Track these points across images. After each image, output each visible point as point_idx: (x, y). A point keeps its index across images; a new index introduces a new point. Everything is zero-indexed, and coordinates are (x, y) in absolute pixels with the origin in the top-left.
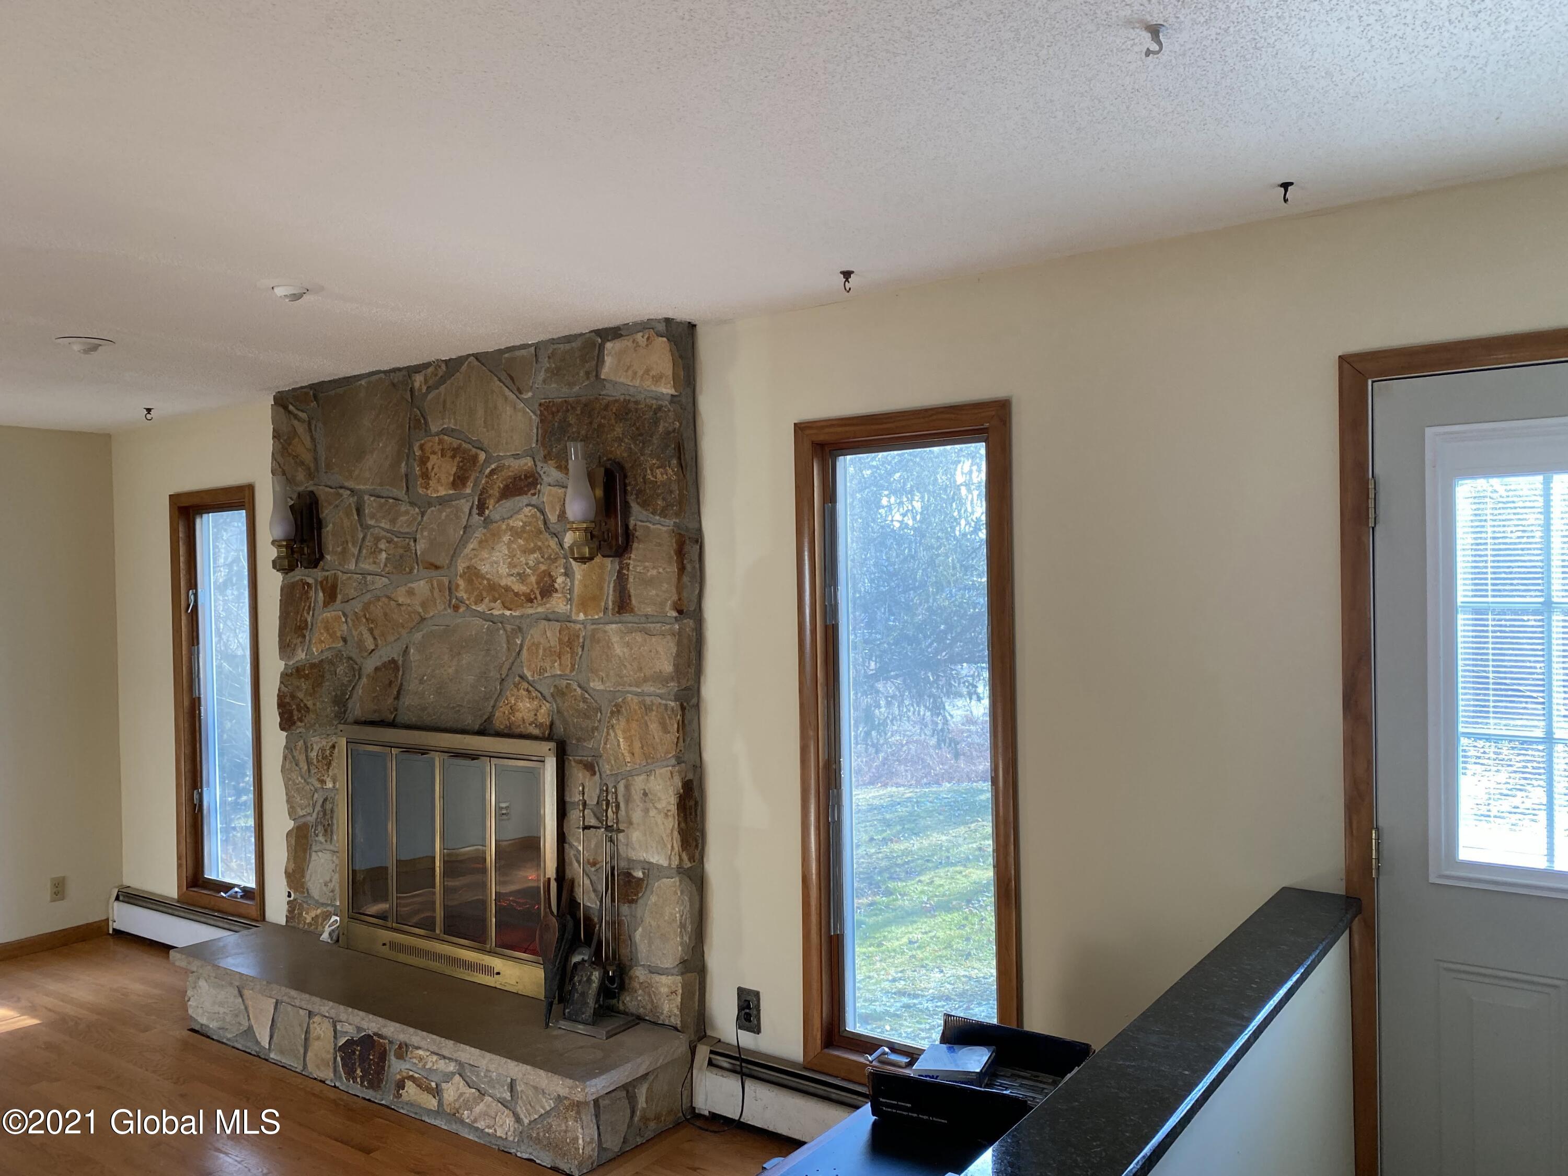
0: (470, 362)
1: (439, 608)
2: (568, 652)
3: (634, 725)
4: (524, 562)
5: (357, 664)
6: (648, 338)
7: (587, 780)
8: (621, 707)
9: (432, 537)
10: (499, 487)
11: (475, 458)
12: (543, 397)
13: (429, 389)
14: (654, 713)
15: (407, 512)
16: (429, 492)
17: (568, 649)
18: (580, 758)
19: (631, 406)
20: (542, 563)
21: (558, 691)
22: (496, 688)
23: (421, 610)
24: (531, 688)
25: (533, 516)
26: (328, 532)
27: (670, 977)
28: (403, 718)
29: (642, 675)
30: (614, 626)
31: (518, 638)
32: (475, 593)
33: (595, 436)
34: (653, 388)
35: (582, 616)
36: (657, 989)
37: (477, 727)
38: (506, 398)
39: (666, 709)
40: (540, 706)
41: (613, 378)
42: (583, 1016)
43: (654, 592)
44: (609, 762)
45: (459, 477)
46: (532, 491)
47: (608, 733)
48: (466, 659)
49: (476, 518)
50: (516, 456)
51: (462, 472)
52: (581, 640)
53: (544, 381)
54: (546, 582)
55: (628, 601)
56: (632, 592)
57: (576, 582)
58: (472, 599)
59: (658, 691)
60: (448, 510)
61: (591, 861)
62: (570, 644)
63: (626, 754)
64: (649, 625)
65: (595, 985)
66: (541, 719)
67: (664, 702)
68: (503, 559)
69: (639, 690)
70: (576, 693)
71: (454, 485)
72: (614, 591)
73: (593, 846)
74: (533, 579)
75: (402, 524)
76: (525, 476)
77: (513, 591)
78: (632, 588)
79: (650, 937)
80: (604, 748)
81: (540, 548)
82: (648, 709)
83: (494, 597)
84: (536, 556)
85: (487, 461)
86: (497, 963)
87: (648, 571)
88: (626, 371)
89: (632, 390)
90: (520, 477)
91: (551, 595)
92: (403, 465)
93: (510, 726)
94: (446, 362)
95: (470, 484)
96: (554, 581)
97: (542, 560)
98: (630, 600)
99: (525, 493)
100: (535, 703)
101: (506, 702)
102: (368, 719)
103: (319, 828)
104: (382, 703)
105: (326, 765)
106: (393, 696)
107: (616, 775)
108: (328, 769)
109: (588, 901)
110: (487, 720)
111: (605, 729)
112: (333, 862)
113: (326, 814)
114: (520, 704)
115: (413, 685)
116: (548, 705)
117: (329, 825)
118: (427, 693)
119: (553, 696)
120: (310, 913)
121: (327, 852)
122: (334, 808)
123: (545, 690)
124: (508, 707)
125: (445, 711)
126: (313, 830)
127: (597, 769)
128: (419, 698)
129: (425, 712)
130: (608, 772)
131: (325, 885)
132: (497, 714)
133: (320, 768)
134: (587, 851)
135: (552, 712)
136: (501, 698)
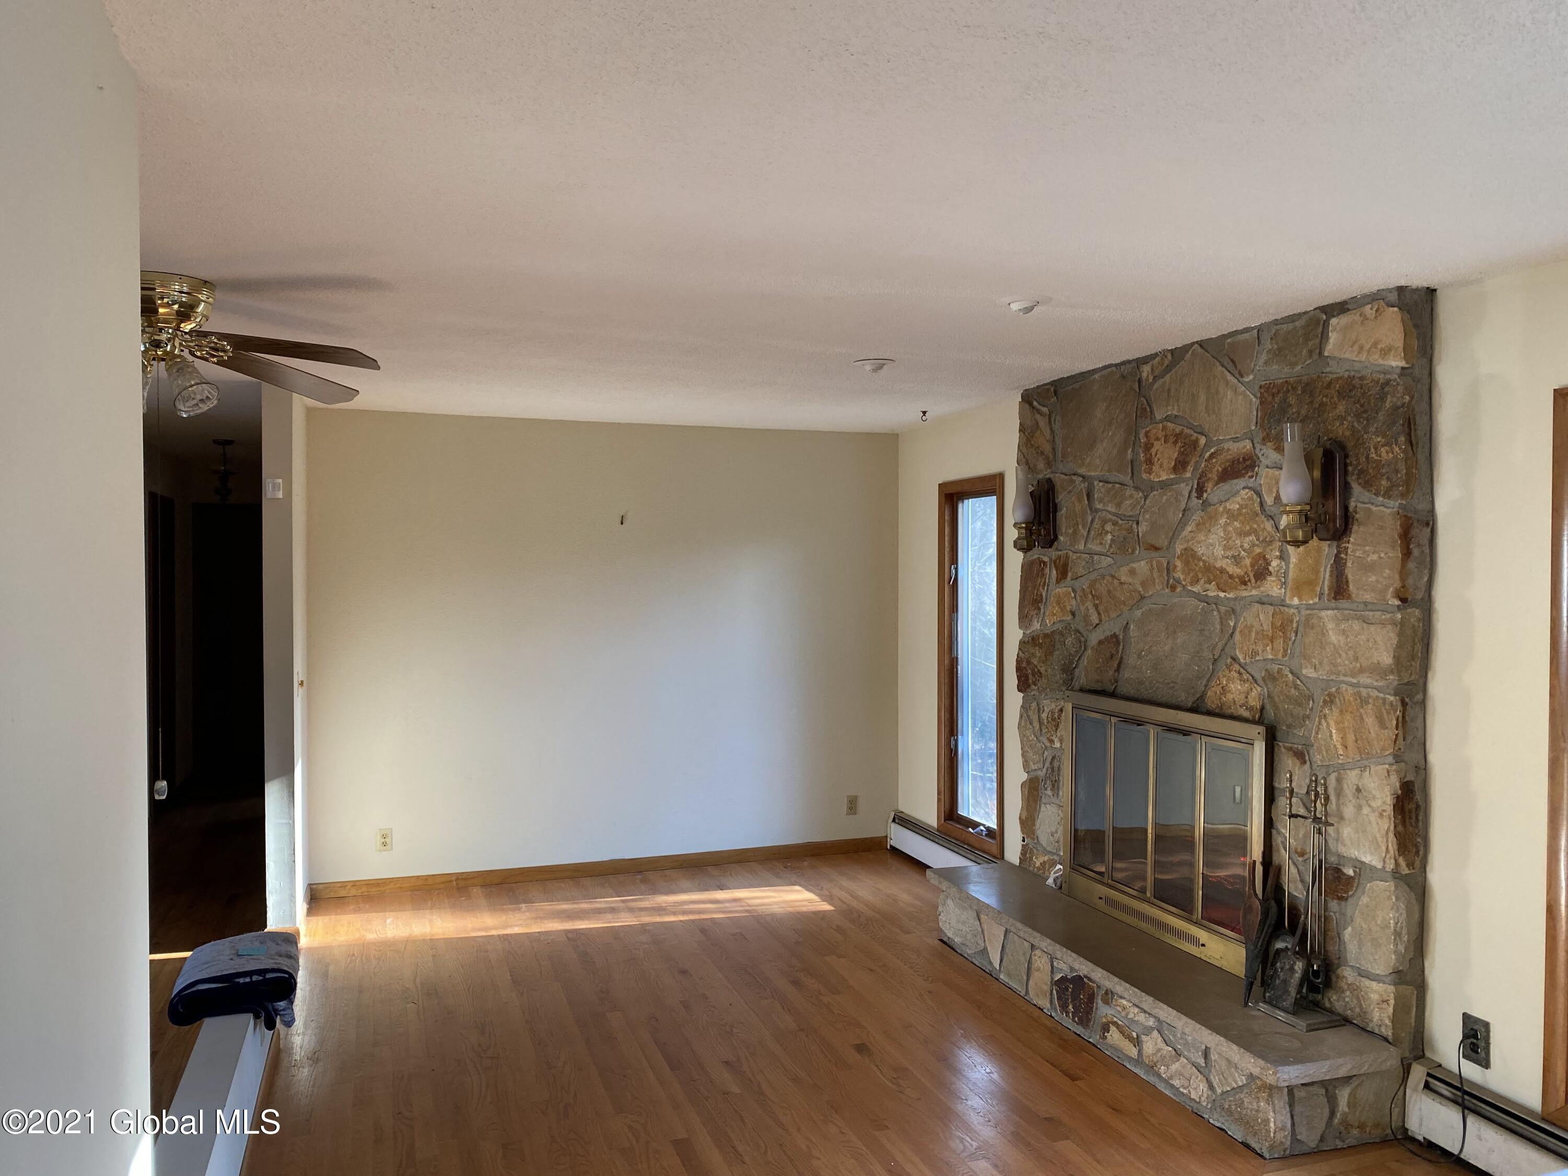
0: (1194, 350)
1: (1157, 587)
2: (1281, 637)
3: (1348, 717)
4: (1239, 544)
5: (1083, 637)
6: (1377, 311)
7: (1297, 769)
8: (1335, 697)
9: (1154, 519)
10: (1218, 471)
11: (1195, 443)
12: (1263, 379)
13: (1156, 378)
14: (1370, 706)
15: (1131, 496)
16: (1152, 477)
17: (1281, 634)
18: (1290, 745)
19: (1356, 382)
20: (1257, 546)
21: (1269, 675)
22: (1208, 668)
23: (1141, 589)
24: (1242, 671)
25: (1250, 498)
26: (1062, 515)
27: (1381, 985)
28: (1124, 689)
29: (1358, 665)
30: (1329, 612)
31: (1231, 620)
32: (1192, 574)
33: (1316, 415)
34: (1381, 362)
35: (1296, 601)
36: (1366, 993)
37: (1190, 704)
38: (1227, 383)
39: (1384, 704)
40: (1252, 689)
41: (1337, 354)
42: (1284, 1003)
43: (1373, 578)
44: (1320, 752)
45: (1180, 462)
46: (1250, 474)
47: (1320, 722)
48: (1181, 638)
49: (1195, 502)
50: (1235, 440)
51: (1183, 457)
52: (1295, 625)
53: (1266, 363)
54: (1261, 565)
55: (1345, 587)
56: (1350, 577)
57: (1292, 566)
58: (1188, 580)
59: (1375, 684)
60: (1169, 494)
61: (1299, 850)
62: (1283, 628)
63: (1339, 746)
64: (1367, 613)
65: (1298, 975)
66: (1252, 702)
67: (1382, 695)
68: (1219, 541)
69: (1355, 681)
70: (1287, 679)
71: (1175, 469)
72: (1331, 576)
73: (1301, 836)
74: (1248, 562)
75: (1126, 508)
76: (1244, 458)
77: (1228, 573)
78: (1351, 572)
79: (1360, 939)
80: (1316, 737)
81: (1255, 532)
82: (1364, 701)
83: (1209, 578)
84: (1251, 538)
85: (1207, 445)
86: (1202, 935)
87: (1368, 555)
88: (1352, 346)
89: (1357, 366)
90: (1238, 459)
91: (1265, 579)
92: (1129, 452)
93: (1221, 706)
94: (1172, 351)
95: (1190, 468)
96: (1269, 564)
97: (1257, 542)
98: (1348, 586)
99: (1243, 476)
100: (1247, 686)
101: (1218, 682)
102: (1092, 688)
103: (1048, 782)
104: (1104, 674)
105: (1054, 726)
106: (1113, 668)
107: (1328, 766)
108: (1056, 730)
109: (1295, 890)
110: (1199, 698)
111: (1317, 719)
112: (1059, 815)
113: (1054, 771)
114: (1231, 686)
115: (1132, 659)
116: (1259, 688)
117: (1056, 781)
118: (1144, 668)
119: (1264, 680)
120: (1038, 859)
121: (1053, 805)
122: (1061, 766)
123: (1256, 674)
124: (1220, 688)
125: (1161, 686)
126: (1043, 784)
127: (1307, 758)
128: (1138, 672)
129: (1143, 686)
130: (1319, 763)
131: (1052, 835)
132: (1208, 693)
133: (1050, 729)
134: (1295, 839)
135: (1263, 696)
136: (1213, 678)
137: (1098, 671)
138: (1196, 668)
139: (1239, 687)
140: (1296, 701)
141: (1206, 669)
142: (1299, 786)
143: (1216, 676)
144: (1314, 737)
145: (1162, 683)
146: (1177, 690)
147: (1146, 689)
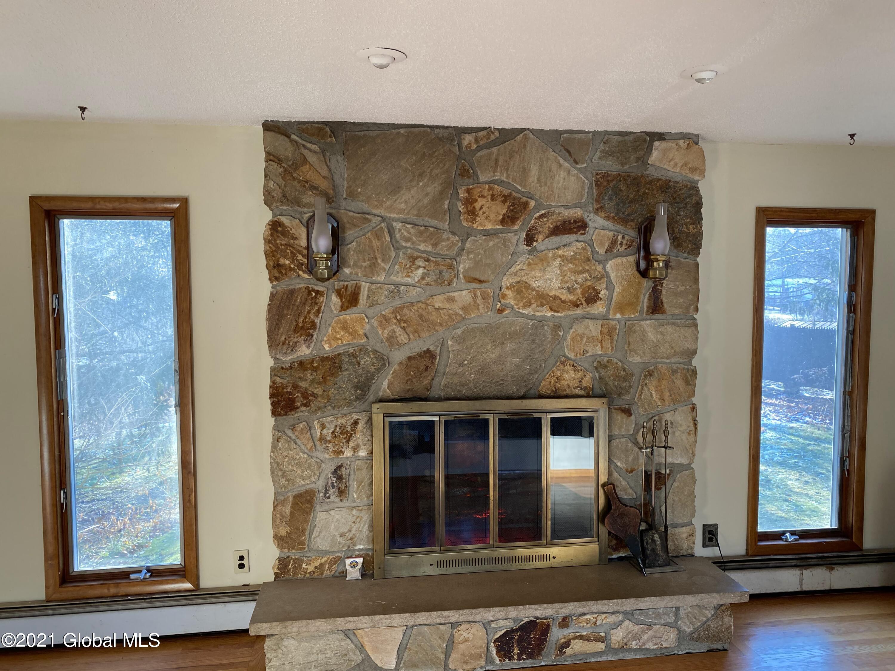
0: (526, 134)
1: (481, 310)
2: (608, 339)
3: (664, 382)
4: (574, 279)
5: (384, 355)
6: (688, 144)
7: (624, 420)
8: (653, 372)
9: (477, 259)
10: (549, 227)
11: (525, 205)
12: (596, 168)
14: (679, 374)
15: (448, 239)
16: (475, 226)
17: (608, 337)
18: (618, 406)
19: (671, 184)
20: (590, 280)
21: (601, 365)
22: (541, 366)
23: (461, 313)
24: (575, 365)
25: (584, 249)
26: (349, 249)
29: (673, 351)
30: (648, 322)
31: (560, 331)
32: (524, 301)
33: (640, 200)
34: (690, 175)
35: (618, 316)
38: (560, 166)
39: (688, 371)
40: (585, 376)
41: (657, 164)
43: (682, 301)
44: (643, 406)
45: (508, 217)
46: (582, 232)
47: (642, 389)
48: (509, 347)
49: (523, 247)
50: (566, 207)
51: (512, 213)
52: (617, 332)
53: (600, 158)
54: (591, 293)
55: (661, 306)
56: (664, 300)
57: (615, 294)
58: (521, 304)
59: (681, 361)
60: (496, 240)
61: (629, 469)
62: (610, 334)
63: (658, 401)
64: (676, 321)
66: (584, 384)
67: (687, 367)
68: (556, 278)
69: (668, 361)
70: (617, 366)
71: (503, 222)
72: (649, 299)
73: (630, 460)
74: (579, 291)
75: (443, 248)
76: (575, 221)
77: (561, 299)
78: (665, 297)
79: (673, 507)
80: (640, 398)
81: (588, 271)
82: (675, 372)
83: (541, 302)
84: (585, 276)
85: (538, 207)
86: (553, 551)
87: (678, 287)
88: (669, 162)
89: (670, 174)
90: (570, 221)
91: (596, 302)
92: (447, 202)
94: (500, 130)
95: (519, 223)
96: (598, 293)
97: (590, 278)
98: (663, 306)
99: (576, 233)
100: (580, 374)
101: (552, 374)
102: (399, 398)
103: (331, 491)
104: (416, 384)
105: (345, 438)
106: (430, 378)
107: (648, 414)
108: (348, 441)
109: (626, 495)
110: (531, 388)
111: (640, 387)
112: (353, 515)
113: (342, 479)
114: (566, 375)
115: (451, 368)
116: (591, 374)
117: (346, 486)
118: (467, 373)
119: (596, 368)
120: (312, 564)
121: (342, 509)
122: (352, 473)
123: (586, 365)
124: (555, 378)
125: (488, 385)
126: (321, 495)
127: (632, 412)
128: (459, 378)
129: (466, 387)
130: (642, 413)
131: (341, 536)
132: (543, 384)
133: (337, 442)
134: (626, 464)
135: (593, 379)
136: (546, 372)
137: (409, 383)
138: (528, 367)
139: (573, 376)
140: (624, 378)
141: (538, 367)
142: (627, 430)
143: (549, 371)
144: (638, 398)
145: (490, 382)
146: (507, 386)
147: (470, 389)
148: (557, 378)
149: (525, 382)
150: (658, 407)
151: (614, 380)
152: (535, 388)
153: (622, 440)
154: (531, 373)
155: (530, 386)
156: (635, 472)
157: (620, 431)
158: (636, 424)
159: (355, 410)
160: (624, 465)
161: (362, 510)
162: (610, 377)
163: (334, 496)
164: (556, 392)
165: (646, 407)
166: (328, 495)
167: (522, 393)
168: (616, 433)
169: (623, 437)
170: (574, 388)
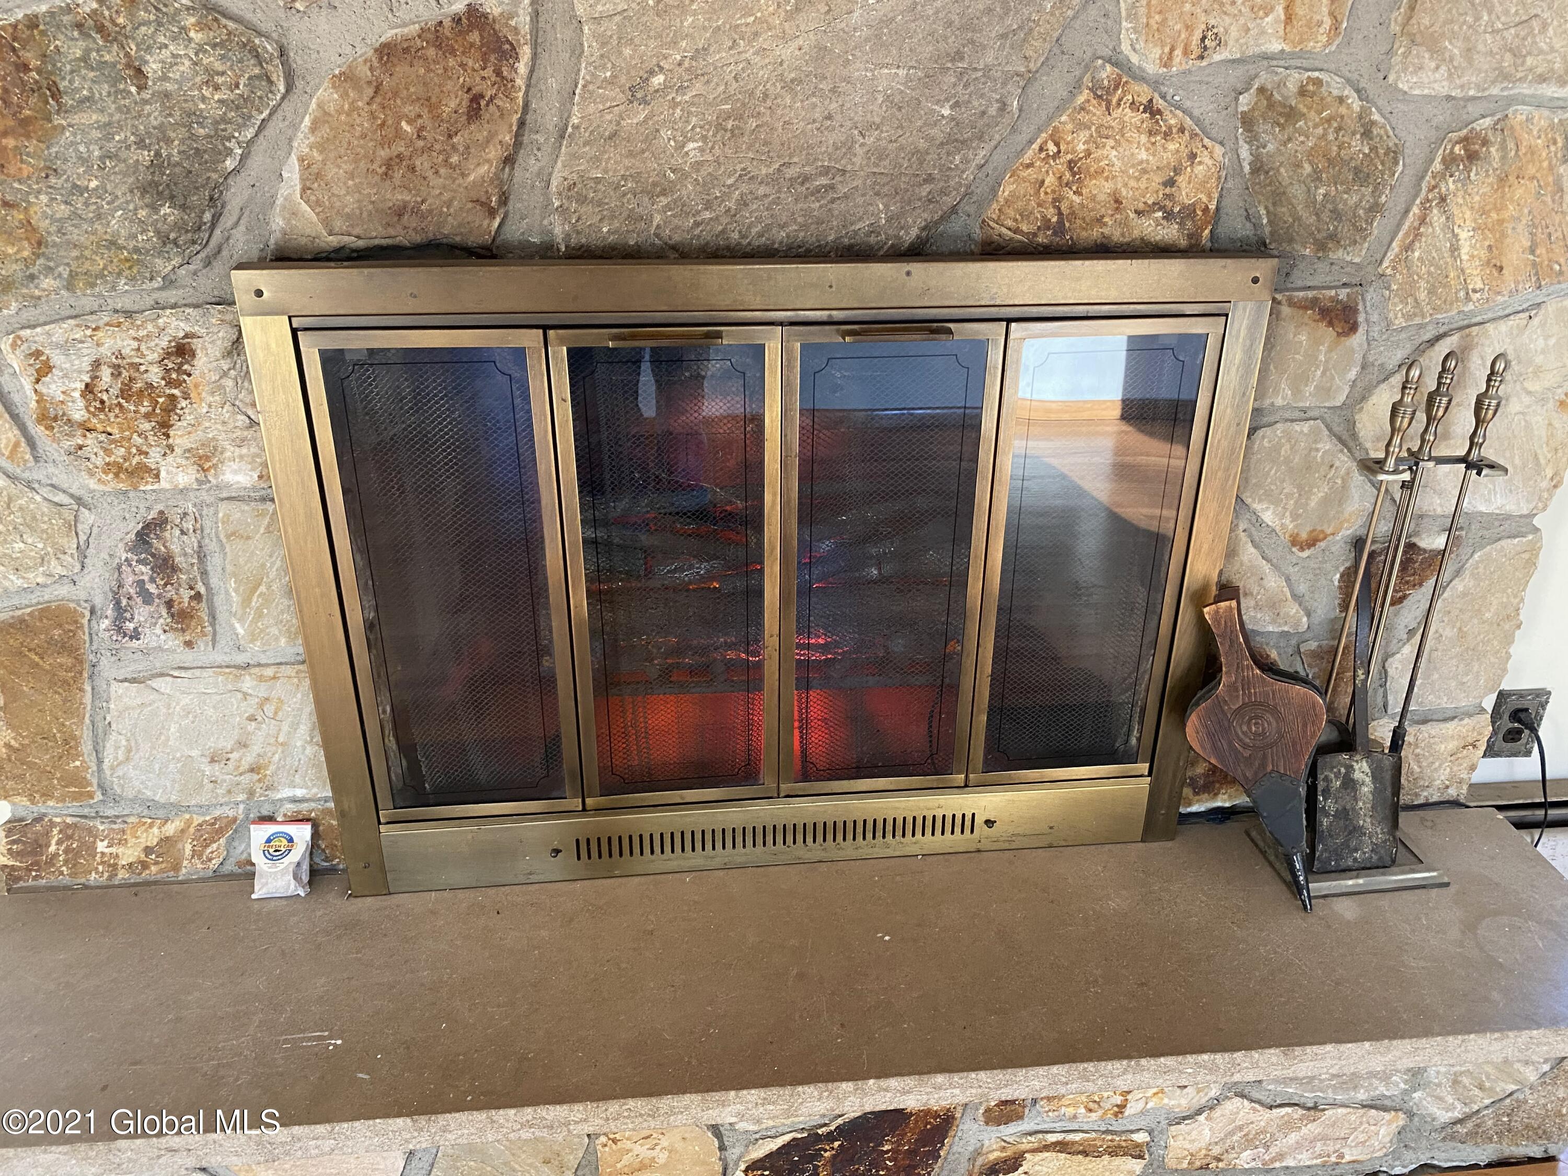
7: (1324, 349)
8: (1486, 143)
18: (1310, 294)
22: (1003, 106)
24: (1159, 103)
27: (1466, 721)
40: (1192, 156)
44: (1409, 296)
47: (1423, 220)
61: (1303, 536)
63: (1477, 269)
66: (1186, 194)
73: (1314, 503)
80: (1403, 260)
93: (1061, 222)
100: (1172, 146)
101: (1052, 148)
102: (361, 244)
103: (141, 613)
104: (435, 181)
105: (147, 416)
106: (494, 153)
107: (1421, 326)
108: (164, 426)
109: (1273, 622)
110: (954, 210)
111: (1415, 210)
112: (245, 695)
113: (175, 569)
114: (1110, 154)
115: (592, 108)
116: (1218, 150)
117: (198, 597)
118: (666, 133)
119: (1247, 121)
120: (132, 841)
121: (197, 672)
122: (211, 546)
123: (1203, 106)
124: (1060, 165)
125: (762, 190)
126: (105, 623)
127: (1361, 318)
128: (631, 154)
129: (664, 201)
130: (1400, 322)
131: (213, 761)
132: (1006, 191)
133: (115, 431)
134: (1295, 517)
135: (1224, 174)
136: (1024, 137)
137: (398, 174)
138: (946, 112)
139: (1143, 155)
140: (1357, 171)
141: (992, 111)
142: (1325, 391)
143: (1040, 130)
144: (1397, 260)
145: (773, 180)
146: (846, 196)
147: (683, 208)
148: (1071, 164)
149: (929, 179)
150: (1468, 298)
151: (1317, 177)
152: (971, 209)
153: (1297, 427)
154: (955, 143)
155: (949, 201)
156: (1322, 544)
157: (1297, 392)
158: (1363, 367)
159: (172, 296)
160: (1287, 521)
161: (274, 678)
162: (1298, 165)
163: (158, 631)
164: (1059, 229)
165: (1423, 295)
166: (130, 626)
167: (914, 232)
168: (1279, 402)
169: (1305, 416)
170: (1138, 212)
